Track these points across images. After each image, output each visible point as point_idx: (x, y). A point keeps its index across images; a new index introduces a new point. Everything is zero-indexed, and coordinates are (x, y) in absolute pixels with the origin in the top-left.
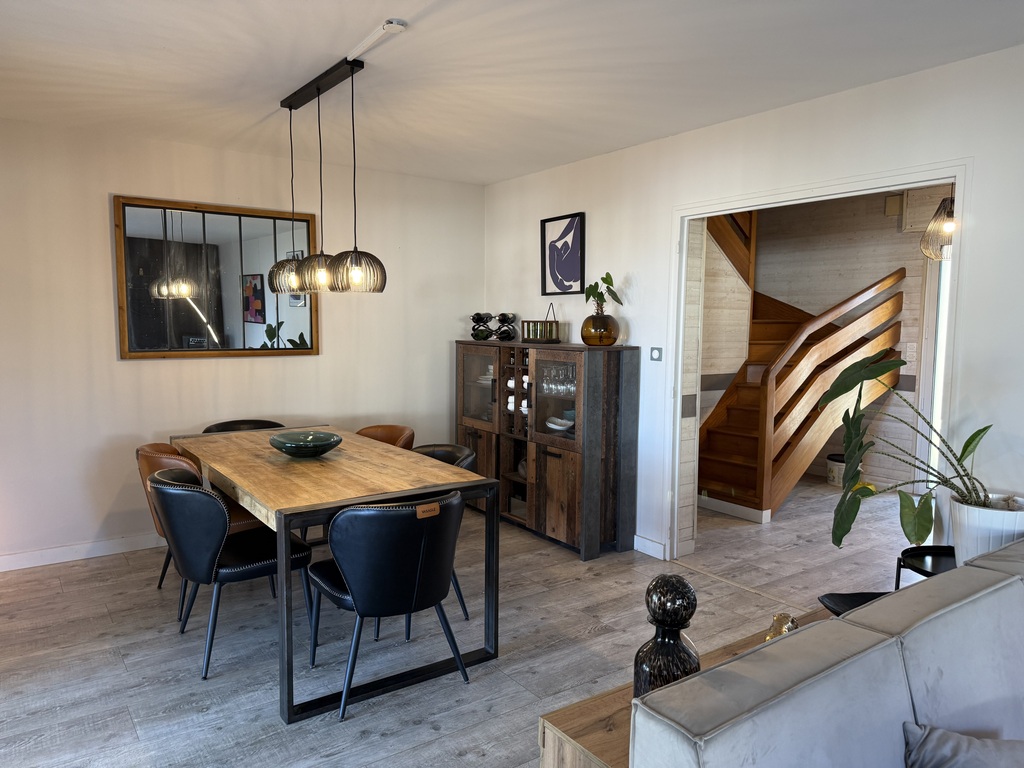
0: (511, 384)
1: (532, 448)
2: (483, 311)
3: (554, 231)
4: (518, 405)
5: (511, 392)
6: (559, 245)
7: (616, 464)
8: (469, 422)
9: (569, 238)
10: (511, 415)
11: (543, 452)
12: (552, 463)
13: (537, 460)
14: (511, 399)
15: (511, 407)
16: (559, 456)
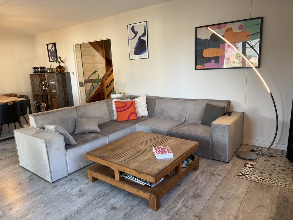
0: (43, 83)
1: (49, 96)
2: (36, 66)
3: (50, 46)
4: (45, 88)
5: (43, 85)
6: (51, 50)
7: (68, 98)
8: (36, 93)
9: (53, 48)
10: (44, 90)
11: (51, 97)
12: (53, 99)
13: (50, 99)
14: (44, 86)
15: (44, 88)
16: (54, 97)
